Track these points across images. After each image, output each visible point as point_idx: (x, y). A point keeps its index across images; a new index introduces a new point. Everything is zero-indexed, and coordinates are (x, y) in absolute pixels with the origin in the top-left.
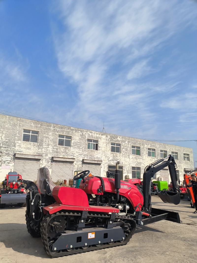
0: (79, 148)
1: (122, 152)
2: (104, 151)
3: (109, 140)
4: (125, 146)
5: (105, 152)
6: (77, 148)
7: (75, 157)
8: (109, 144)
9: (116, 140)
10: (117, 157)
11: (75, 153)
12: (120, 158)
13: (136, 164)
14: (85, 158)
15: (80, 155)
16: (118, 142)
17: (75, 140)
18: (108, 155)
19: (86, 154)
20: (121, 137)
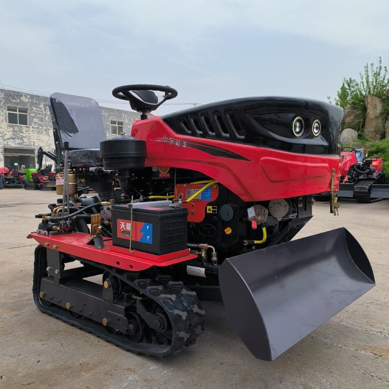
1: (33, 124)
8: (2, 109)
9: (18, 101)
10: (23, 133)
16: (24, 106)
18: (1, 130)
20: (28, 97)
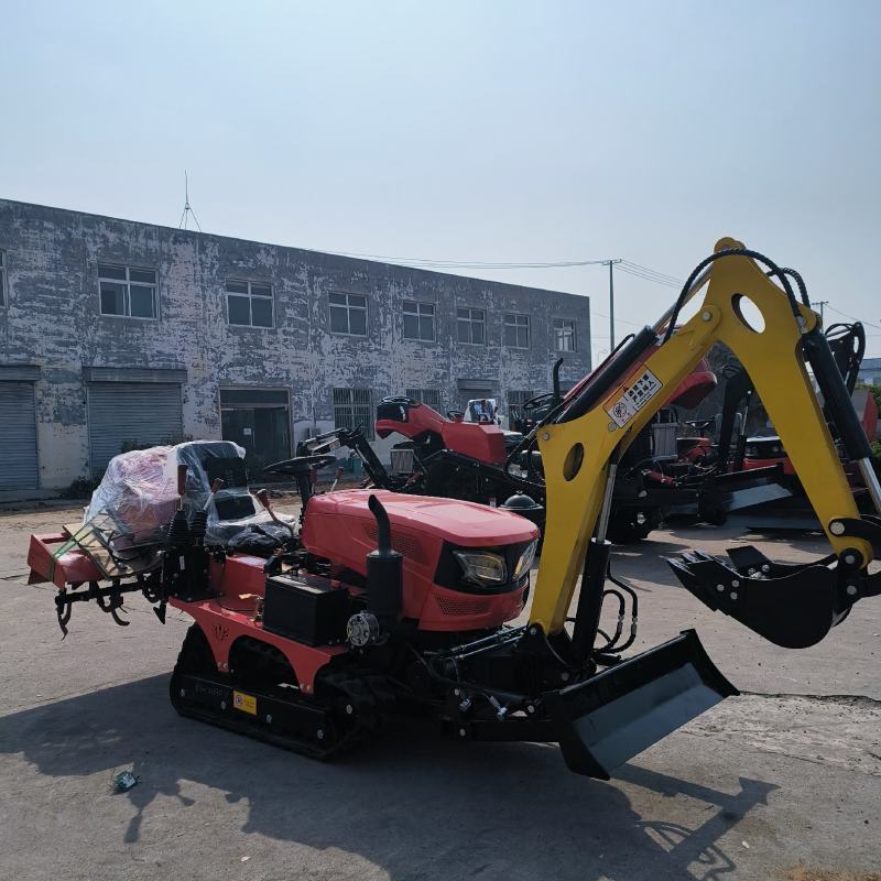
0: (58, 312)
1: (286, 323)
2: (193, 324)
3: (213, 265)
4: (299, 296)
5: (201, 324)
6: (43, 311)
7: (40, 357)
8: (215, 286)
9: (251, 264)
10: (261, 348)
11: (36, 336)
12: (273, 353)
13: (351, 376)
14: (92, 359)
15: (66, 344)
16: (264, 276)
17: (30, 269)
18: (213, 343)
19: (97, 338)
20: (273, 253)
